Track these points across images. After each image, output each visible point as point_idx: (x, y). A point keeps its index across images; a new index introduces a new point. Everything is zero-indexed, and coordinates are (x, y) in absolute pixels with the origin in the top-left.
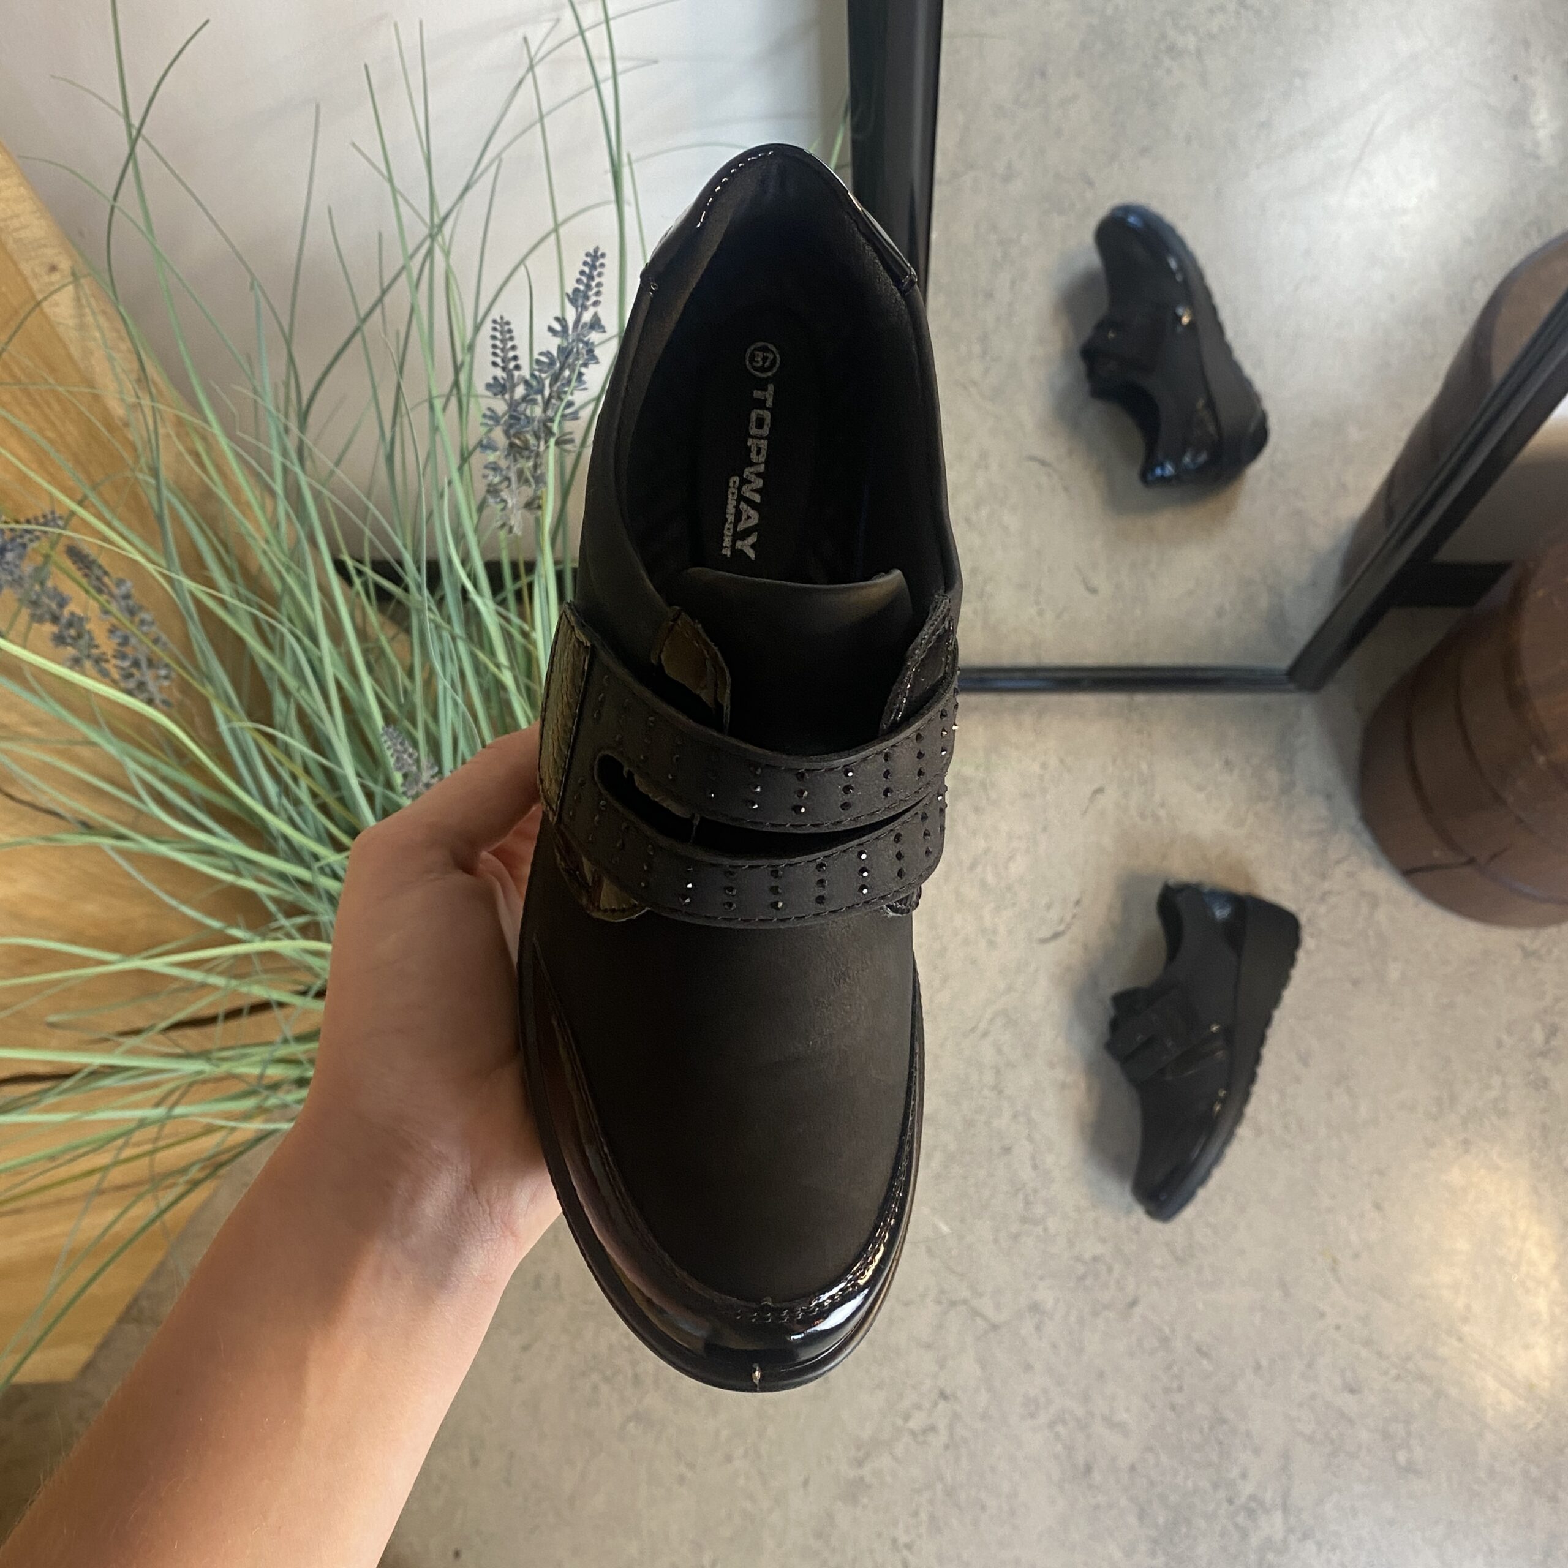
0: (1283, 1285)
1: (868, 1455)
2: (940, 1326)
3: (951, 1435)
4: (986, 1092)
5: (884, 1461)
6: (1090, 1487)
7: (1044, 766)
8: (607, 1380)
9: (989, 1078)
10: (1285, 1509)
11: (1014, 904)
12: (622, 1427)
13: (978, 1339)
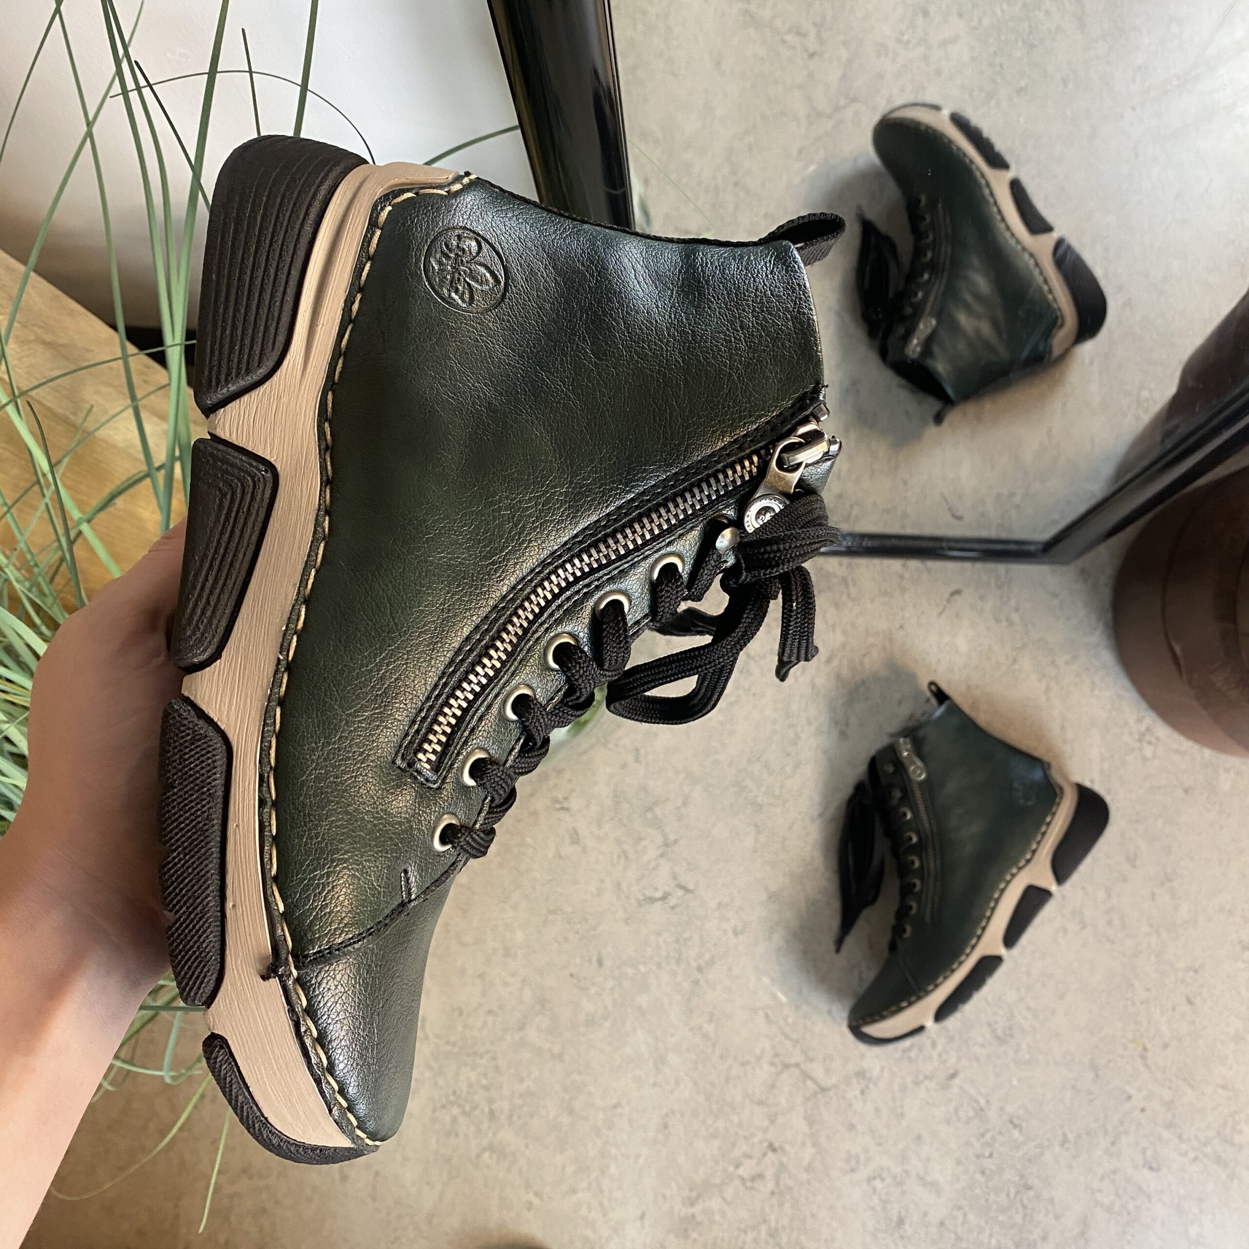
0: (1094, 1067)
1: (699, 1196)
2: (773, 1086)
3: (777, 1183)
5: (714, 1203)
6: (902, 1237)
8: (464, 1113)
11: (867, 699)
12: (478, 1156)
13: (807, 1099)
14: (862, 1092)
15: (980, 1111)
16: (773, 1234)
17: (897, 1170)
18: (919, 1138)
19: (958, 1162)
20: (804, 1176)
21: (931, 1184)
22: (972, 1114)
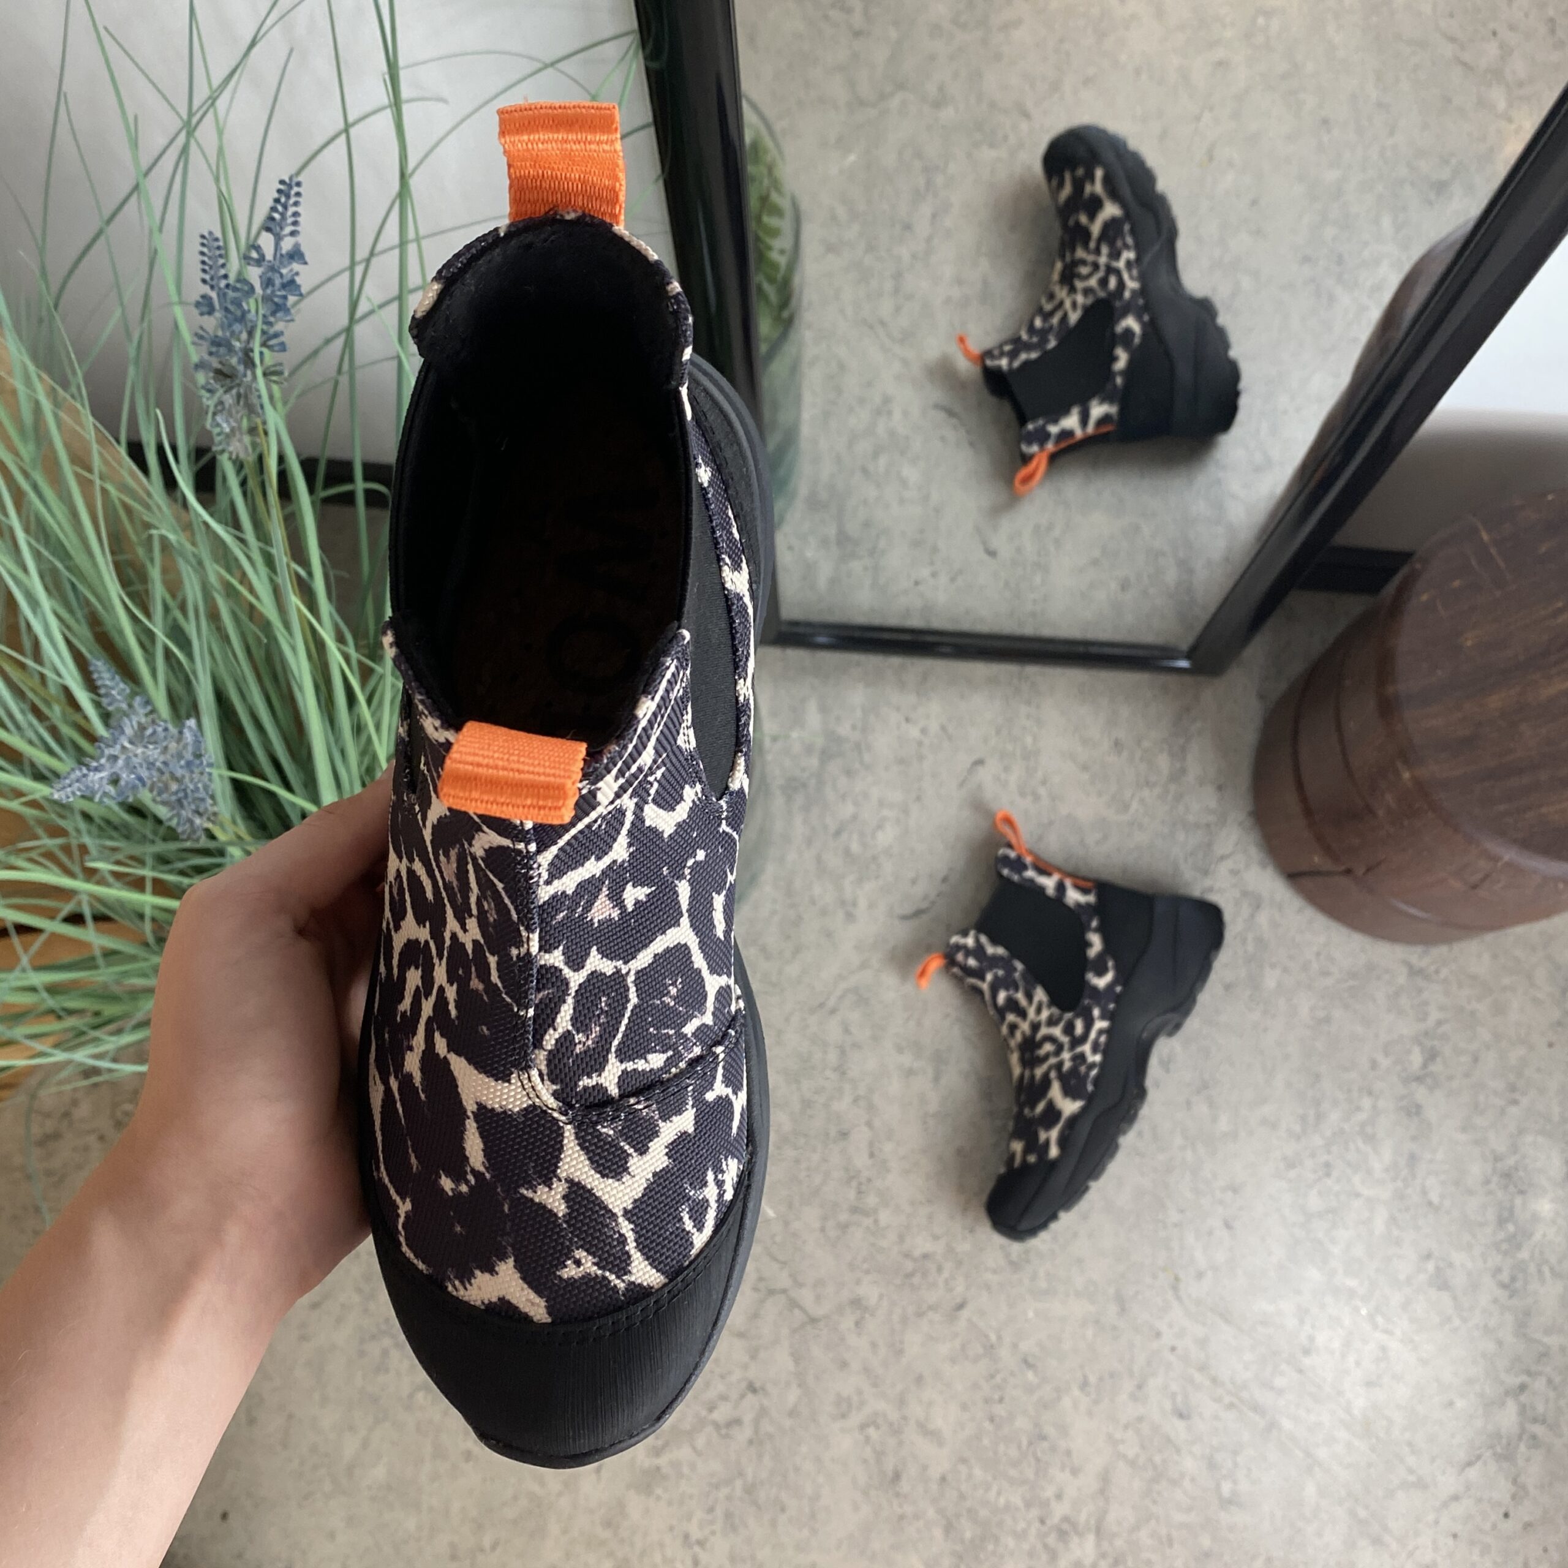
0: (1121, 1301)
1: (665, 1445)
2: (756, 1316)
3: (756, 1431)
4: (829, 1073)
5: (683, 1453)
6: (897, 1495)
7: (924, 731)
9: (833, 1057)
10: (1098, 1531)
11: (877, 877)
12: (411, 1396)
13: (794, 1331)
14: (857, 1324)
15: (990, 1349)
16: (750, 1490)
17: (894, 1415)
18: (919, 1380)
19: (964, 1407)
20: (788, 1423)
21: (933, 1433)
22: (981, 1351)
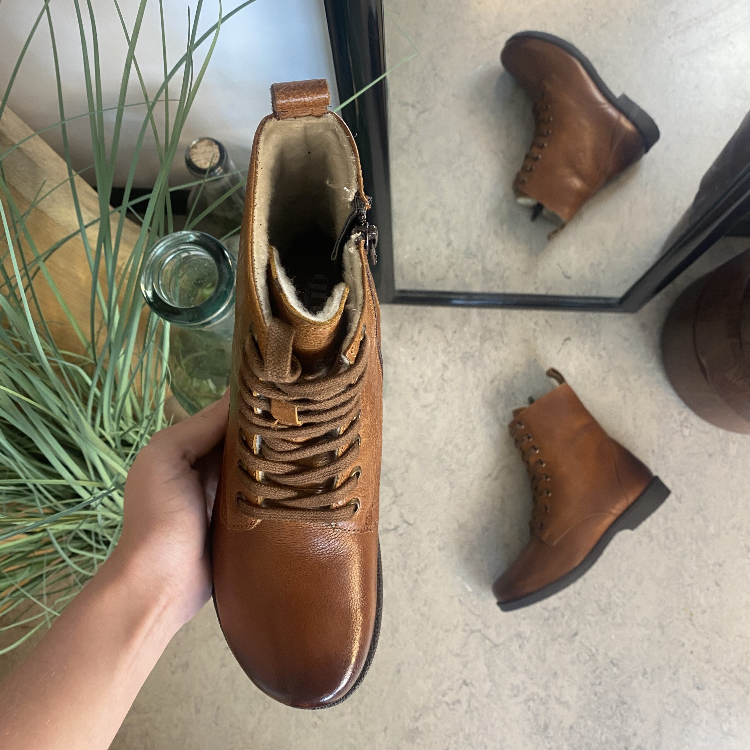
0: (661, 626)
1: (421, 715)
2: (465, 645)
3: (469, 706)
5: (431, 719)
6: (547, 737)
13: (487, 652)
14: (520, 647)
15: (593, 656)
16: (467, 737)
17: (542, 694)
18: (555, 674)
19: (580, 689)
20: (485, 701)
21: (564, 703)
22: (588, 658)
